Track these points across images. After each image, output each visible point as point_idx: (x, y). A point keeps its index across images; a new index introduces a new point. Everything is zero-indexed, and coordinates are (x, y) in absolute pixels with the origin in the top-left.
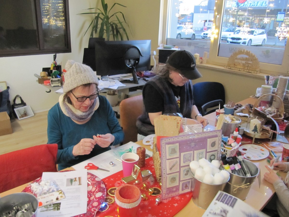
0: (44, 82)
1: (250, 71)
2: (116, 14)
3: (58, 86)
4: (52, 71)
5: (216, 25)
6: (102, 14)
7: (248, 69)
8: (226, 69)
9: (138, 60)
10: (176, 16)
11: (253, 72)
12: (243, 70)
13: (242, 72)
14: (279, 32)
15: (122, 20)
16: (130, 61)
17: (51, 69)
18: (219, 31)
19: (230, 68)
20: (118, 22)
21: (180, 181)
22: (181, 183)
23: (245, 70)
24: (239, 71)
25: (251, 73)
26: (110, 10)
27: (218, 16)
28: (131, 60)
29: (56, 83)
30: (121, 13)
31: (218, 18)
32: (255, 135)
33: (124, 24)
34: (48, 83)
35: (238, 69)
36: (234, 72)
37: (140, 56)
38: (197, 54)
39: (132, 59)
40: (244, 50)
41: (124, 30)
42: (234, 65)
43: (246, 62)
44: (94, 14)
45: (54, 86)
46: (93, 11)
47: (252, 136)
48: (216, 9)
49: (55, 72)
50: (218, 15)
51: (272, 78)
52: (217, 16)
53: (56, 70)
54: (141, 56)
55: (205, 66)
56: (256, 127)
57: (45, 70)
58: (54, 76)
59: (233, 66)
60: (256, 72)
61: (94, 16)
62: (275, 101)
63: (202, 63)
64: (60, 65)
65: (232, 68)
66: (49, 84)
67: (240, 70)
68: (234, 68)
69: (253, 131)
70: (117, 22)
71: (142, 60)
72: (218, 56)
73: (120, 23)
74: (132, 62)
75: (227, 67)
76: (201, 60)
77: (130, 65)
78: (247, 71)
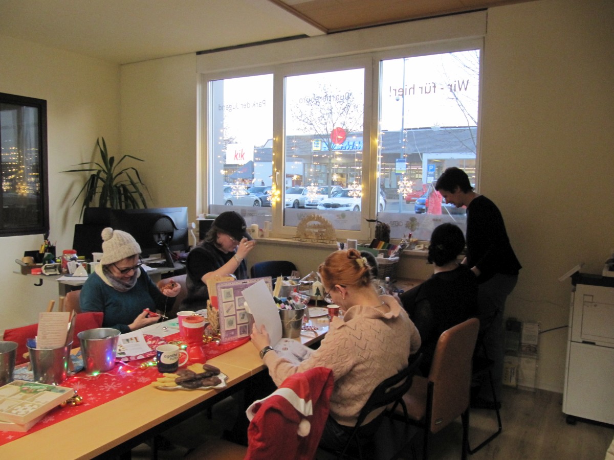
0: (32, 270)
1: (325, 241)
2: (127, 171)
3: (56, 275)
4: (43, 254)
5: (277, 185)
6: (104, 171)
7: (322, 238)
8: (294, 241)
9: (172, 234)
10: (221, 173)
11: (328, 242)
12: (316, 240)
13: (316, 243)
15: (136, 180)
16: (159, 237)
17: (41, 252)
18: (281, 192)
19: (299, 239)
20: (130, 183)
21: (237, 324)
22: (239, 326)
23: (319, 241)
25: (326, 244)
26: (117, 165)
27: (278, 173)
28: (162, 236)
29: (51, 272)
30: (133, 168)
31: (278, 175)
32: (317, 297)
33: (139, 185)
34: (38, 271)
35: (310, 240)
36: (305, 244)
37: (174, 229)
38: (255, 225)
39: (163, 233)
40: (314, 215)
41: (141, 195)
42: (305, 235)
43: (318, 231)
44: (88, 172)
45: (50, 275)
46: (87, 167)
47: (315, 299)
48: (274, 164)
49: (48, 255)
50: (277, 171)
52: (276, 173)
53: (49, 252)
54: (176, 229)
55: (267, 240)
56: (318, 290)
57: (27, 254)
58: (47, 262)
59: (303, 236)
60: (331, 242)
61: (88, 175)
63: (262, 236)
64: (54, 245)
65: (302, 240)
66: (39, 273)
67: (313, 241)
68: (305, 240)
69: (316, 294)
70: (127, 183)
71: (177, 234)
72: (284, 225)
73: (133, 183)
74: (163, 237)
75: (297, 239)
76: (261, 233)
77: (161, 242)
78: (322, 241)
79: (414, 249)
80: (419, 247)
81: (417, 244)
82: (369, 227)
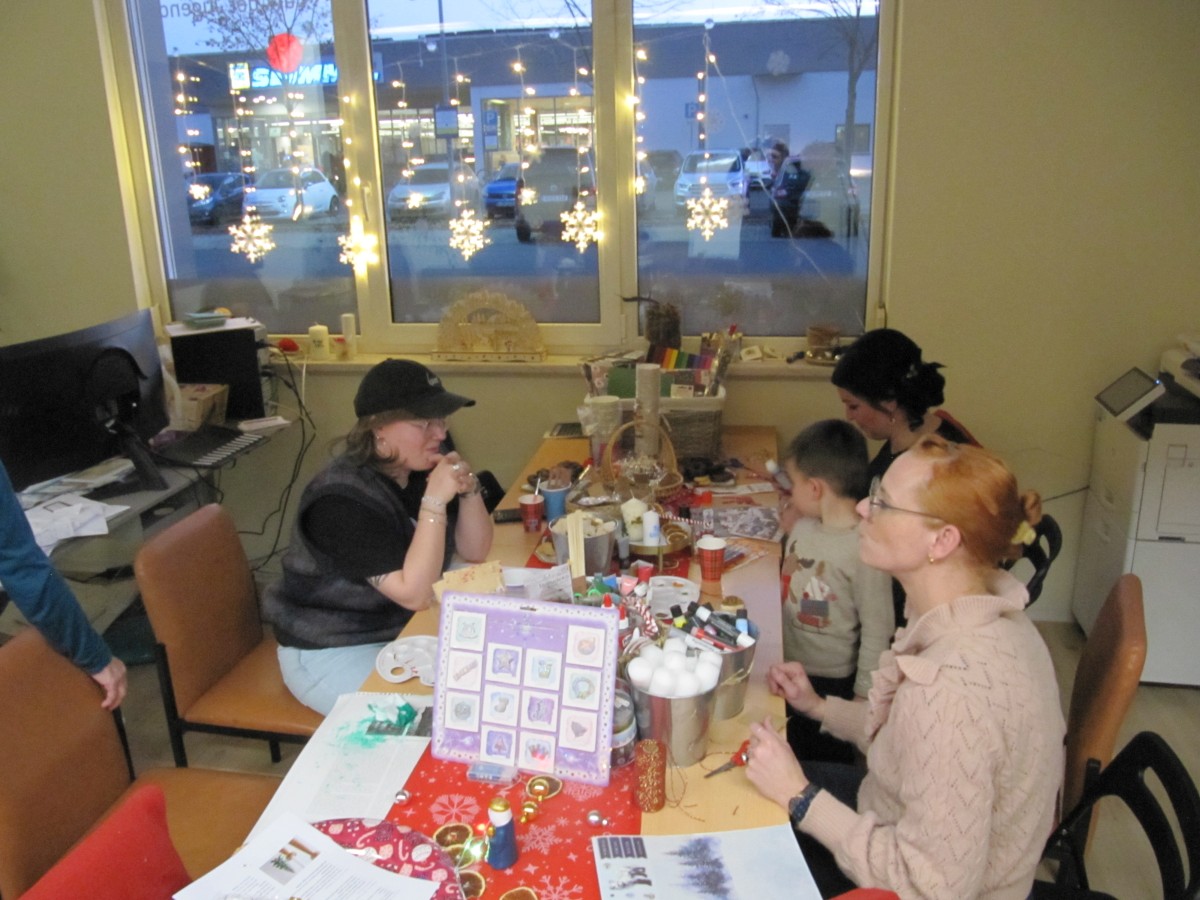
1: (519, 357)
5: (367, 219)
7: (511, 350)
8: (434, 363)
9: (136, 395)
11: (528, 358)
12: (496, 356)
13: (495, 363)
14: (572, 226)
16: (108, 409)
19: (450, 356)
23: (505, 357)
24: (486, 361)
25: (523, 364)
27: (367, 190)
28: (109, 403)
31: (368, 195)
35: (481, 357)
36: (471, 367)
37: (139, 379)
38: (316, 327)
39: (111, 397)
42: (464, 344)
43: (496, 331)
48: (352, 165)
50: (364, 184)
51: (598, 370)
52: (362, 192)
59: (457, 348)
60: (537, 357)
62: (640, 437)
63: (345, 354)
65: (458, 357)
67: (488, 357)
68: (465, 357)
72: (394, 321)
76: (338, 348)
78: (512, 357)
79: (741, 358)
80: (749, 352)
81: (741, 347)
82: (622, 313)
